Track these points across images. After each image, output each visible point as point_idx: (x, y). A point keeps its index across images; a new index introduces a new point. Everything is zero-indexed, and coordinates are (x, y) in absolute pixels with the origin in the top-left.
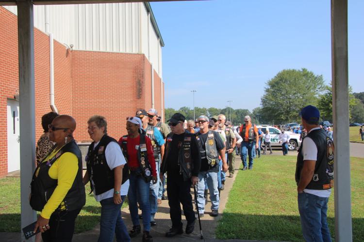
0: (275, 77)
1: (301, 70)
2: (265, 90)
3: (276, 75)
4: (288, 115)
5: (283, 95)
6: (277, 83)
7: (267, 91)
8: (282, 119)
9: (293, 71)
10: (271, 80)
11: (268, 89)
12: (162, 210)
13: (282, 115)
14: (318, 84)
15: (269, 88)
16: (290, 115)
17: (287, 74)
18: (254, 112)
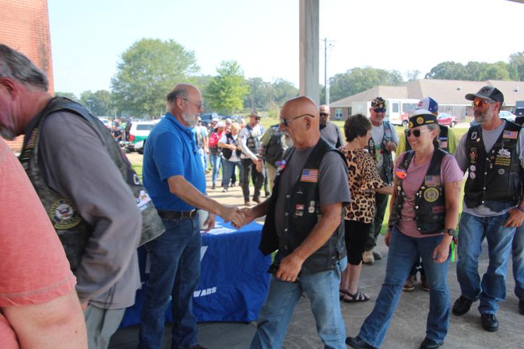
0: (131, 47)
1: (169, 41)
2: (118, 65)
3: (132, 45)
4: (153, 103)
5: (144, 75)
6: (135, 57)
8: (145, 110)
9: (158, 41)
10: (126, 52)
11: (122, 65)
13: (145, 104)
14: (189, 64)
15: (123, 63)
16: (156, 104)
17: (150, 44)
18: (82, 98)
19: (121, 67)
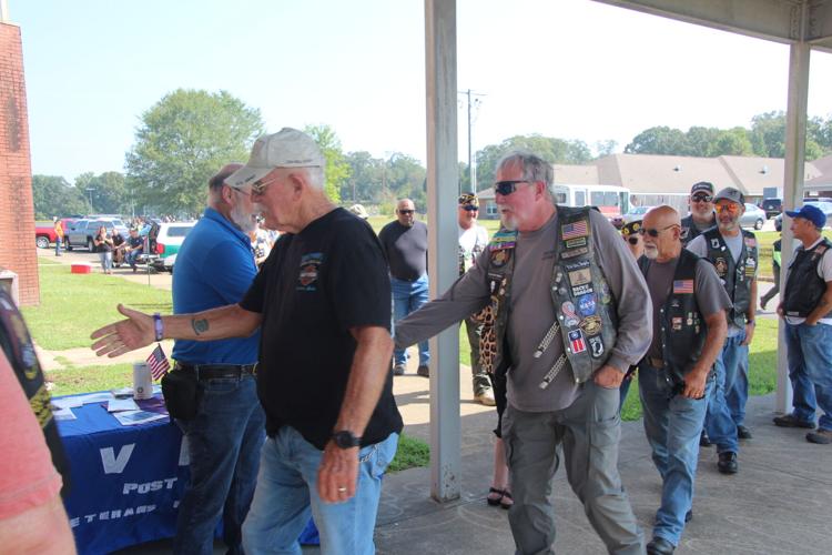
1: (219, 94)
2: (137, 132)
3: (160, 100)
5: (181, 148)
6: (166, 120)
7: (139, 136)
8: (180, 203)
9: (202, 93)
10: (149, 112)
11: (144, 131)
12: (412, 398)
13: (183, 194)
14: (252, 129)
15: (146, 128)
16: (200, 194)
17: (189, 99)
18: (79, 184)
19: (142, 135)
